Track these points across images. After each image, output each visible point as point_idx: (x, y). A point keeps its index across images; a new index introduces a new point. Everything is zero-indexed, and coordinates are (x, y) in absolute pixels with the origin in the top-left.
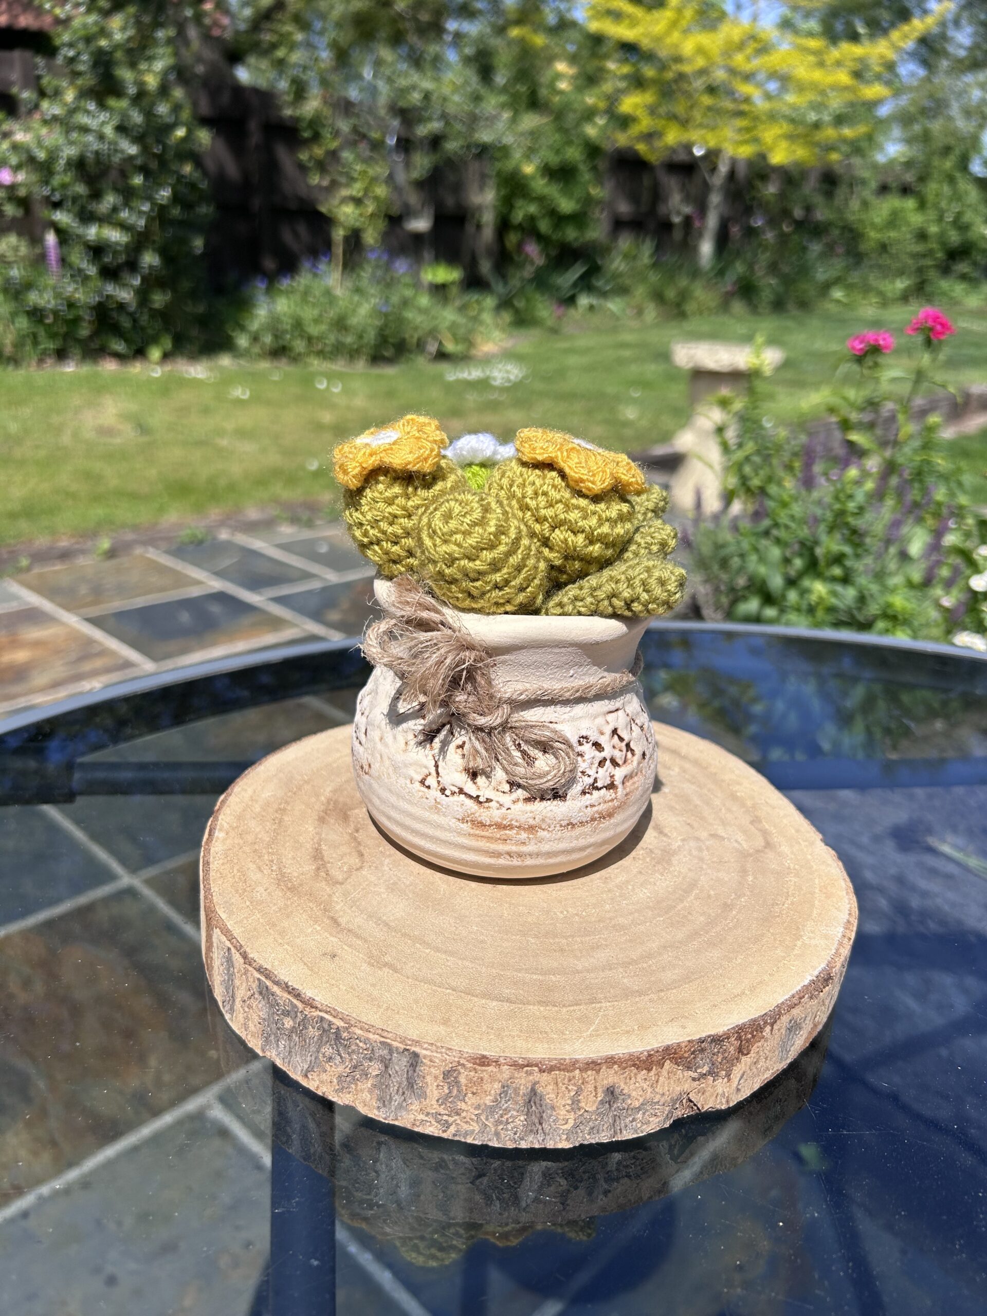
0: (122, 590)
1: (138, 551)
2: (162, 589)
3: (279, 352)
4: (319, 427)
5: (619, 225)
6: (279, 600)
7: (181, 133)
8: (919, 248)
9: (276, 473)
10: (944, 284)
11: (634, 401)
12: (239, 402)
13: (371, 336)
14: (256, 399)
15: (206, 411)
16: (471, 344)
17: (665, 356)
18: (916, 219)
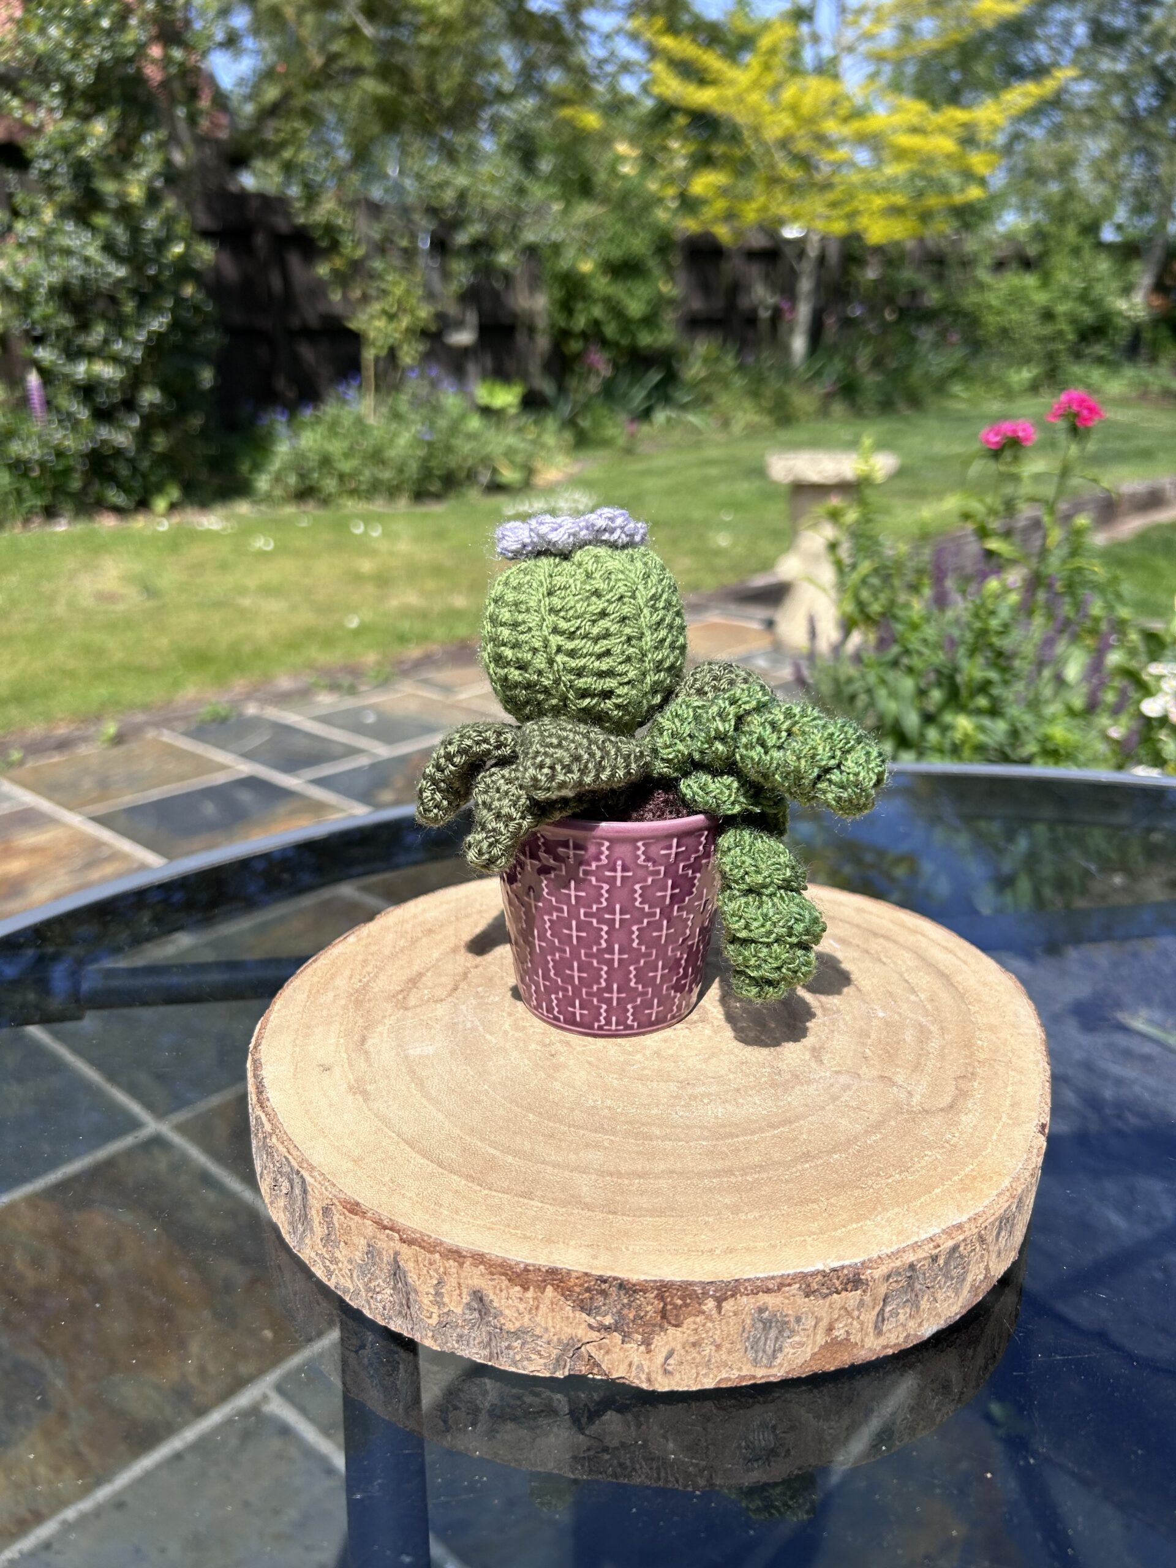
0: (134, 781)
1: (151, 734)
2: (181, 778)
3: (305, 493)
4: (357, 578)
5: (694, 324)
6: (320, 782)
7: (178, 249)
8: (1048, 330)
9: (310, 634)
10: (1077, 369)
11: (727, 526)
12: (262, 555)
13: (413, 468)
14: (282, 550)
15: (224, 566)
16: (529, 471)
17: (759, 472)
18: (1041, 298)
